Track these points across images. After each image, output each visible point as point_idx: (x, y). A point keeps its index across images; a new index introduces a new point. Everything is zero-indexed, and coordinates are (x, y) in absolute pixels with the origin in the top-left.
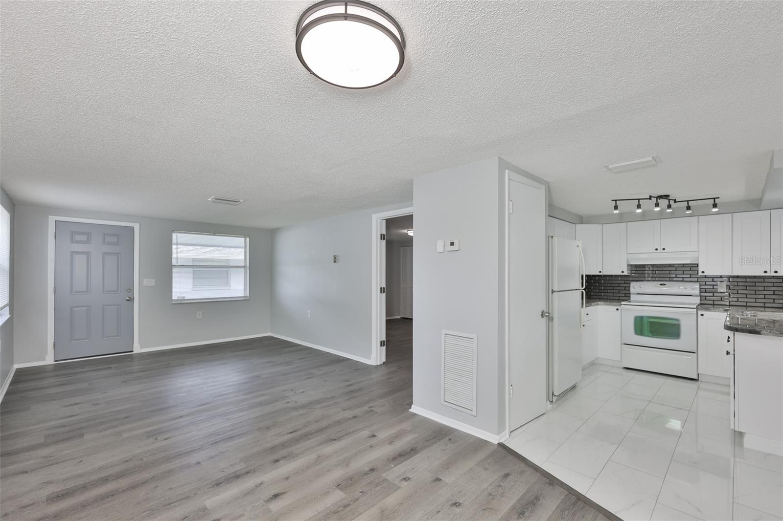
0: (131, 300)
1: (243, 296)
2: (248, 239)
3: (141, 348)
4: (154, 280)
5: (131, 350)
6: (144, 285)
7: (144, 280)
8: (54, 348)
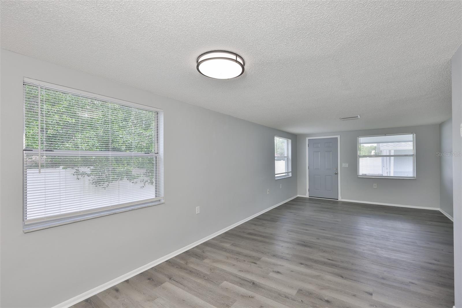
0: (337, 174)
1: (412, 176)
2: (415, 135)
3: (342, 198)
4: (348, 164)
5: (337, 199)
6: (343, 166)
7: (343, 164)
8: (309, 191)
